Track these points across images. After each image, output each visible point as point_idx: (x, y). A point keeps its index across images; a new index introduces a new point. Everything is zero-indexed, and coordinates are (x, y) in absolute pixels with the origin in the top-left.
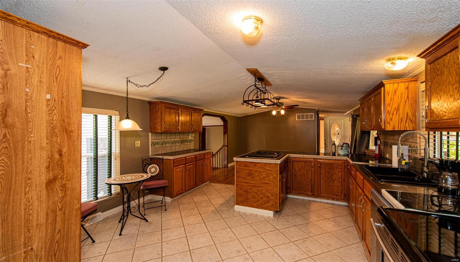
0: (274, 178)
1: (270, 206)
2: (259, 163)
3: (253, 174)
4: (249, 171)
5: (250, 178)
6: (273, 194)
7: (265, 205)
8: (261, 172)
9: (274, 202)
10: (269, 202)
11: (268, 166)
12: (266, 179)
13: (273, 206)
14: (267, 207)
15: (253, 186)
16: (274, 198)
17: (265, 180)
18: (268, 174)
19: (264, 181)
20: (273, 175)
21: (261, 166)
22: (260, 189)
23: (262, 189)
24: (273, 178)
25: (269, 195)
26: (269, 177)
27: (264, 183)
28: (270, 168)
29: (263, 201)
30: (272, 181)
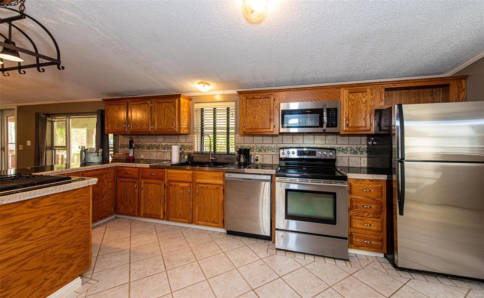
0: (83, 214)
1: (75, 270)
2: (47, 196)
3: (27, 230)
4: (11, 227)
5: (17, 243)
6: (79, 246)
7: (61, 278)
8: (52, 215)
9: (83, 257)
10: (73, 265)
11: (68, 196)
12: (64, 224)
13: (80, 266)
14: (66, 278)
15: (29, 257)
16: (83, 249)
17: (63, 227)
18: (68, 212)
19: (61, 230)
20: (81, 209)
21: (52, 201)
22: (49, 252)
23: (55, 248)
24: (80, 214)
25: (71, 252)
26: (71, 217)
27: (60, 234)
28: (75, 198)
29: (57, 273)
30: (78, 222)
